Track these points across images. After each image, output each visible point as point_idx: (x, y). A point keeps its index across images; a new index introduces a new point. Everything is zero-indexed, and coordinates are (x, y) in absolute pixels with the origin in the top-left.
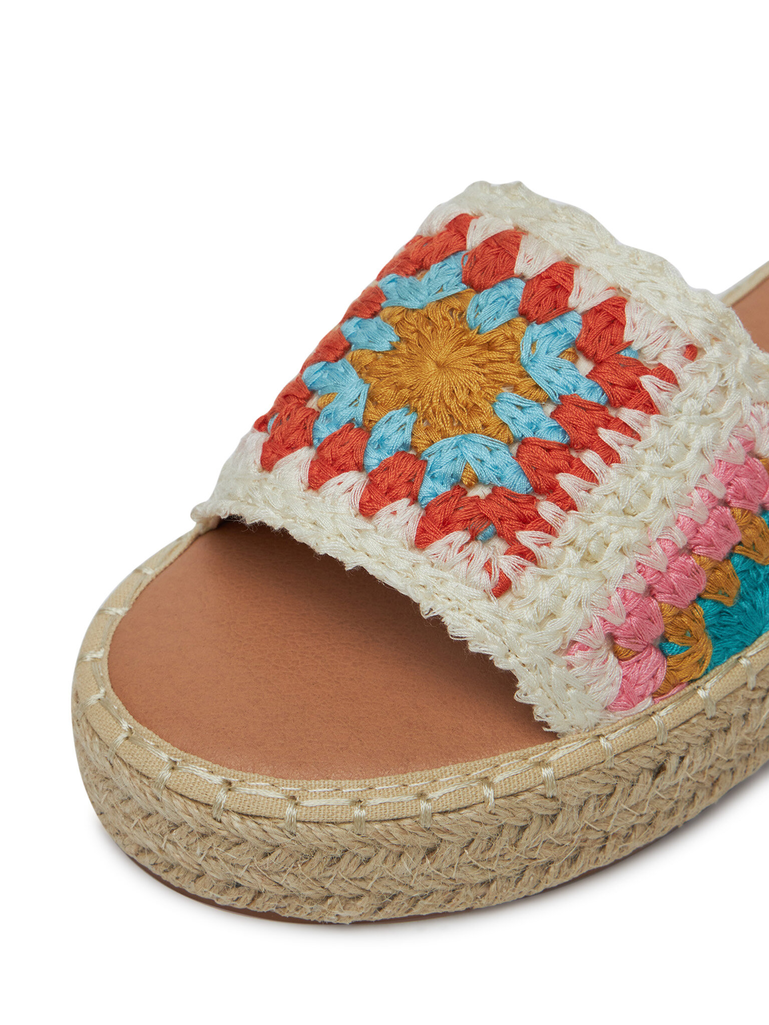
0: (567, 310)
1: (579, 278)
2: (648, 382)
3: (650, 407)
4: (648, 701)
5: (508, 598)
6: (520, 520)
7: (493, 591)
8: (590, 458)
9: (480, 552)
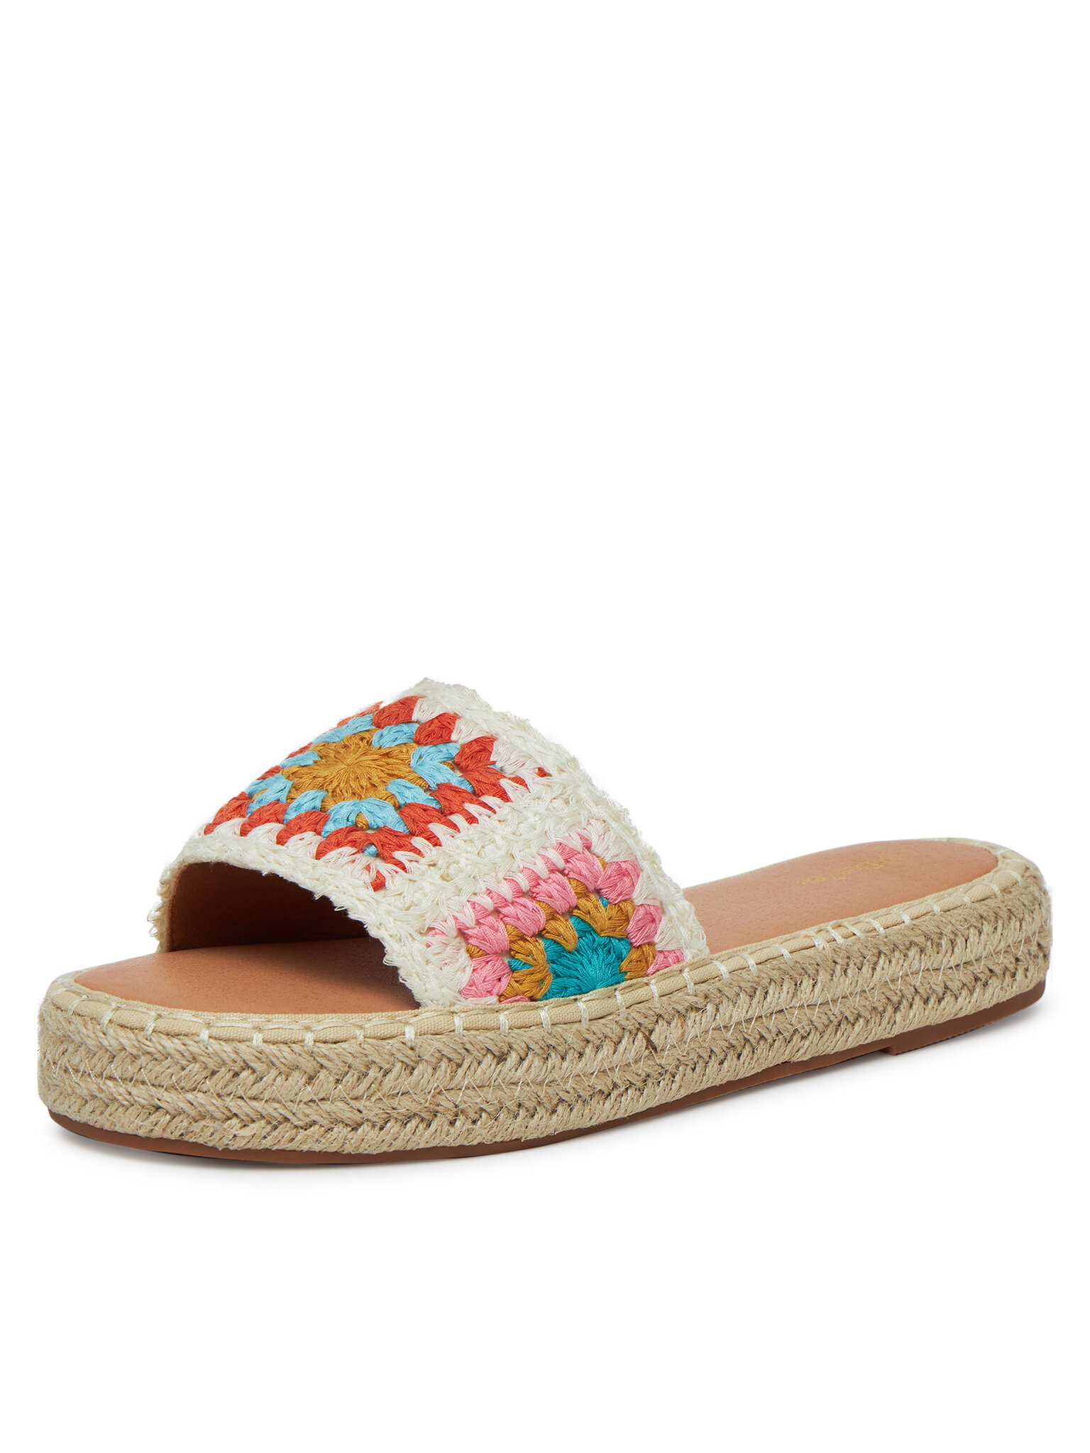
0: (449, 741)
1: (459, 725)
2: (505, 784)
3: (504, 796)
4: (494, 999)
5: (381, 892)
6: (397, 845)
7: (371, 883)
8: (457, 819)
9: (363, 859)
